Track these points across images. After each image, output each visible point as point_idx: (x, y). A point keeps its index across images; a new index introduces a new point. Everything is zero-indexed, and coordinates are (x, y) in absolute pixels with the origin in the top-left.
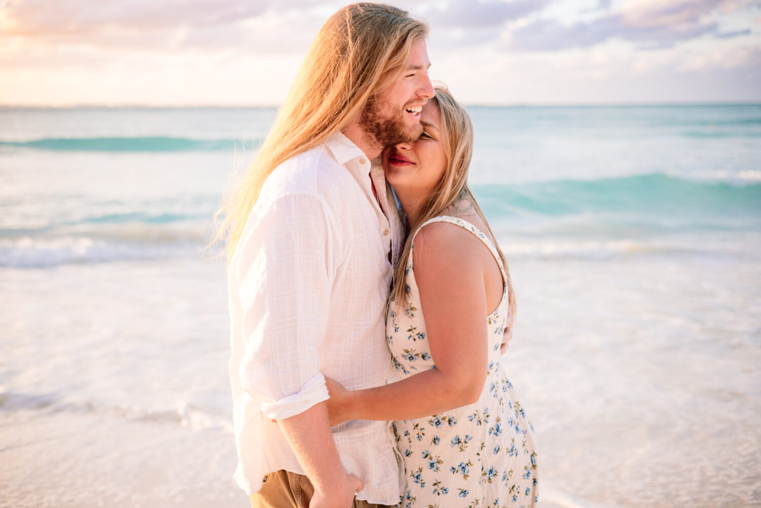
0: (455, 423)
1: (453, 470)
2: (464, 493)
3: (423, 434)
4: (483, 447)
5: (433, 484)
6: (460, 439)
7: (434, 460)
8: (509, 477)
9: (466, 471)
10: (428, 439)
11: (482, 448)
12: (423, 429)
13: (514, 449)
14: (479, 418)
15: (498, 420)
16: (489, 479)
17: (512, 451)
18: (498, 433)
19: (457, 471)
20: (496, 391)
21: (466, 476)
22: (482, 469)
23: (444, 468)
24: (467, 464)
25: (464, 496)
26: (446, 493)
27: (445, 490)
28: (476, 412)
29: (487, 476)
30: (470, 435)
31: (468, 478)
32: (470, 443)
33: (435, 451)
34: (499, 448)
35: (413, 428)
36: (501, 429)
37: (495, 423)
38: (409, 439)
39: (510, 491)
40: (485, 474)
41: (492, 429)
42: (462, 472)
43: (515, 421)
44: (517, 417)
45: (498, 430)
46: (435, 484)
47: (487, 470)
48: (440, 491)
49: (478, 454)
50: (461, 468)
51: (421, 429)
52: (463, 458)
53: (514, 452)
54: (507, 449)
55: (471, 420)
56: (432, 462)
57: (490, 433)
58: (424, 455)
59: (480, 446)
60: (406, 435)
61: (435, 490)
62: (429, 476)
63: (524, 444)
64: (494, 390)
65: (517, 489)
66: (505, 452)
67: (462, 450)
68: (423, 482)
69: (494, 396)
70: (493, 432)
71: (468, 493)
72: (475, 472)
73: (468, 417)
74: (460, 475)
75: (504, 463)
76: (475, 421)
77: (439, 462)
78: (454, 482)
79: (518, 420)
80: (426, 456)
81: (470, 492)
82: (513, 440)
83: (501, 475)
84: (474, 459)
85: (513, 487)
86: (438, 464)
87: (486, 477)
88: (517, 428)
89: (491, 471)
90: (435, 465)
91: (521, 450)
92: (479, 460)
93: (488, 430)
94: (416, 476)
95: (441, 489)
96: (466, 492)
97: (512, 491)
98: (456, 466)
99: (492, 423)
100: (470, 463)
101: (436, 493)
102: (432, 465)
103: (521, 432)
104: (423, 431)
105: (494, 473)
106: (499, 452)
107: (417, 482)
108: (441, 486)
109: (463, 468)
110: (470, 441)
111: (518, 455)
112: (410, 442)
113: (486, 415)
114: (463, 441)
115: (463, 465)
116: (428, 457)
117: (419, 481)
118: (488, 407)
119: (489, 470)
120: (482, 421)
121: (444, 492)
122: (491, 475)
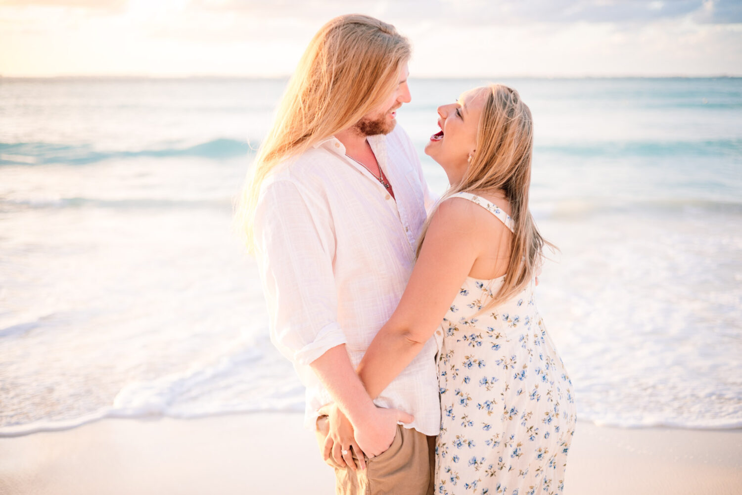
0: (484, 365)
1: (479, 406)
2: (487, 427)
3: (457, 374)
4: (508, 389)
5: (462, 417)
6: (487, 380)
7: (465, 397)
8: (528, 419)
9: (491, 408)
10: (461, 378)
11: (506, 389)
12: (458, 369)
13: (537, 394)
14: (506, 363)
15: (525, 367)
16: (510, 417)
17: (533, 396)
18: (523, 378)
19: (483, 408)
20: (525, 342)
21: (490, 413)
22: (505, 408)
23: (472, 404)
24: (492, 402)
25: (488, 430)
26: (472, 425)
27: (471, 423)
28: (503, 358)
29: (509, 414)
30: (497, 377)
31: (492, 414)
32: (495, 384)
33: (465, 389)
34: (521, 391)
35: (450, 369)
36: (526, 374)
37: (522, 369)
38: (446, 379)
39: (528, 431)
40: (507, 413)
41: (518, 374)
42: (487, 409)
43: (544, 372)
44: (547, 369)
45: (523, 375)
46: (463, 418)
47: (509, 409)
48: (467, 424)
49: (502, 394)
50: (486, 405)
51: (456, 370)
52: (489, 396)
53: (535, 397)
54: (530, 393)
55: (498, 364)
56: (462, 398)
57: (515, 378)
58: (456, 393)
59: (505, 387)
60: (443, 375)
61: (463, 423)
62: (459, 410)
63: (548, 393)
64: (523, 341)
65: (535, 430)
66: (528, 395)
67: (488, 389)
68: (454, 416)
69: (522, 346)
70: (518, 376)
71: (491, 427)
72: (498, 409)
73: (496, 361)
74: (485, 411)
75: (525, 405)
76: (502, 365)
77: (468, 399)
78: (479, 416)
79: (547, 371)
80: (458, 393)
81: (492, 427)
82: (537, 387)
83: (520, 414)
84: (499, 399)
85: (531, 428)
86: (468, 401)
87: (508, 416)
88: (544, 377)
89: (513, 410)
90: (465, 401)
91: (544, 397)
92: (503, 400)
93: (514, 375)
94: (448, 410)
95: (468, 422)
96: (489, 427)
97: (530, 431)
98: (482, 403)
99: (518, 369)
100: (494, 401)
101: (464, 425)
102: (462, 401)
103: (549, 382)
104: (457, 372)
105: (515, 412)
106: (521, 394)
107: (449, 415)
108: (467, 419)
109: (488, 405)
110: (496, 382)
111: (539, 401)
112: (446, 381)
113: (513, 361)
114: (489, 382)
115: (488, 403)
116: (460, 394)
117: (450, 414)
118: (516, 355)
119: (511, 410)
120: (508, 366)
121: (470, 424)
122: (512, 413)
